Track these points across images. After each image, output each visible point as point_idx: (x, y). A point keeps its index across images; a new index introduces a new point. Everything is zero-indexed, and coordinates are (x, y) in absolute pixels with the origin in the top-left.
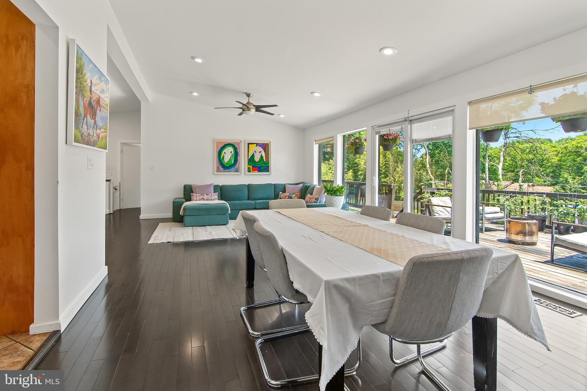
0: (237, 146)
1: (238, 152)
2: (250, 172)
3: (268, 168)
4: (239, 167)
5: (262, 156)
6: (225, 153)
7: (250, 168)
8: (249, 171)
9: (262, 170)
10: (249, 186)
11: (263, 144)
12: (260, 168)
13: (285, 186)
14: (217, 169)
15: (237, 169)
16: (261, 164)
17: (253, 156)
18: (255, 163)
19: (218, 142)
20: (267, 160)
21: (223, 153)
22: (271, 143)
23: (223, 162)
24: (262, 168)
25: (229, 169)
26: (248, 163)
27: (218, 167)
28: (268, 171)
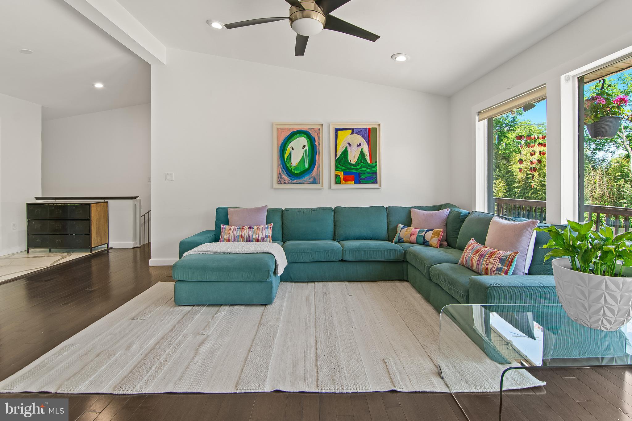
0: (314, 135)
1: (316, 146)
2: (340, 183)
3: (374, 176)
4: (318, 175)
5: (362, 153)
6: (292, 148)
7: (339, 176)
8: (338, 182)
9: (364, 179)
10: (336, 211)
11: (365, 129)
12: (360, 176)
13: (410, 211)
14: (278, 178)
15: (314, 179)
16: (362, 167)
17: (345, 152)
18: (350, 166)
19: (281, 129)
20: (373, 161)
21: (288, 149)
22: (381, 126)
23: (288, 165)
24: (363, 176)
25: (299, 178)
26: (337, 167)
27: (280, 175)
28: (376, 182)
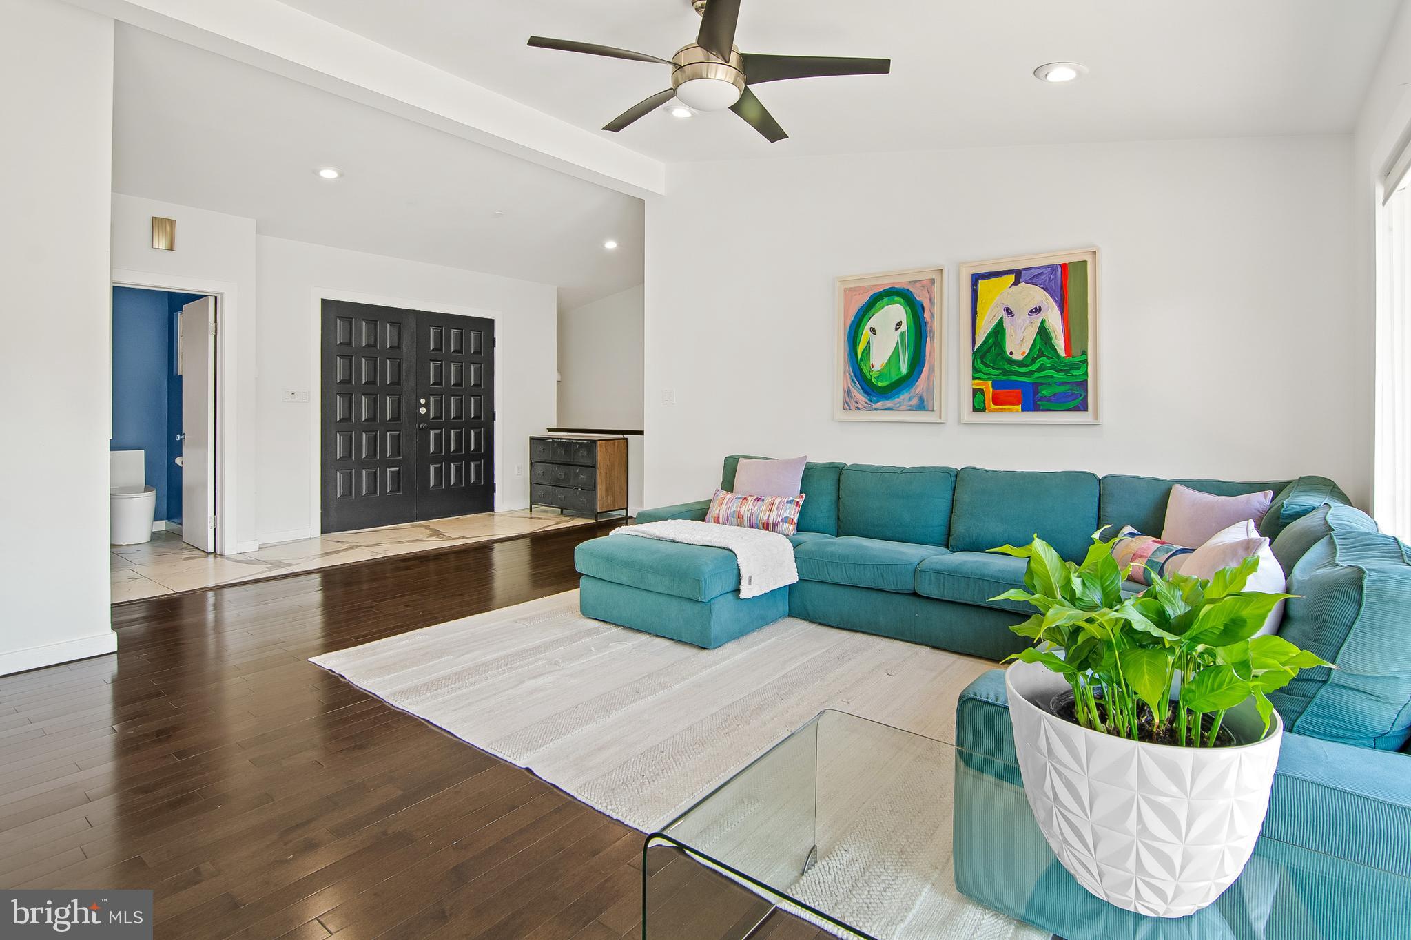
0: (920, 296)
1: (926, 323)
2: (983, 410)
3: (1078, 391)
4: (930, 389)
5: (1043, 333)
6: (873, 331)
7: (982, 391)
8: (978, 408)
9: (1048, 399)
10: (956, 478)
11: (1053, 268)
12: (1036, 392)
13: (1170, 489)
14: (845, 397)
15: (921, 400)
16: (1041, 369)
17: (998, 332)
18: (1009, 367)
19: (851, 290)
20: (1075, 350)
21: (866, 333)
22: (1100, 256)
23: (865, 369)
24: (1045, 392)
25: (888, 398)
26: (975, 370)
27: (849, 390)
28: (1083, 407)
